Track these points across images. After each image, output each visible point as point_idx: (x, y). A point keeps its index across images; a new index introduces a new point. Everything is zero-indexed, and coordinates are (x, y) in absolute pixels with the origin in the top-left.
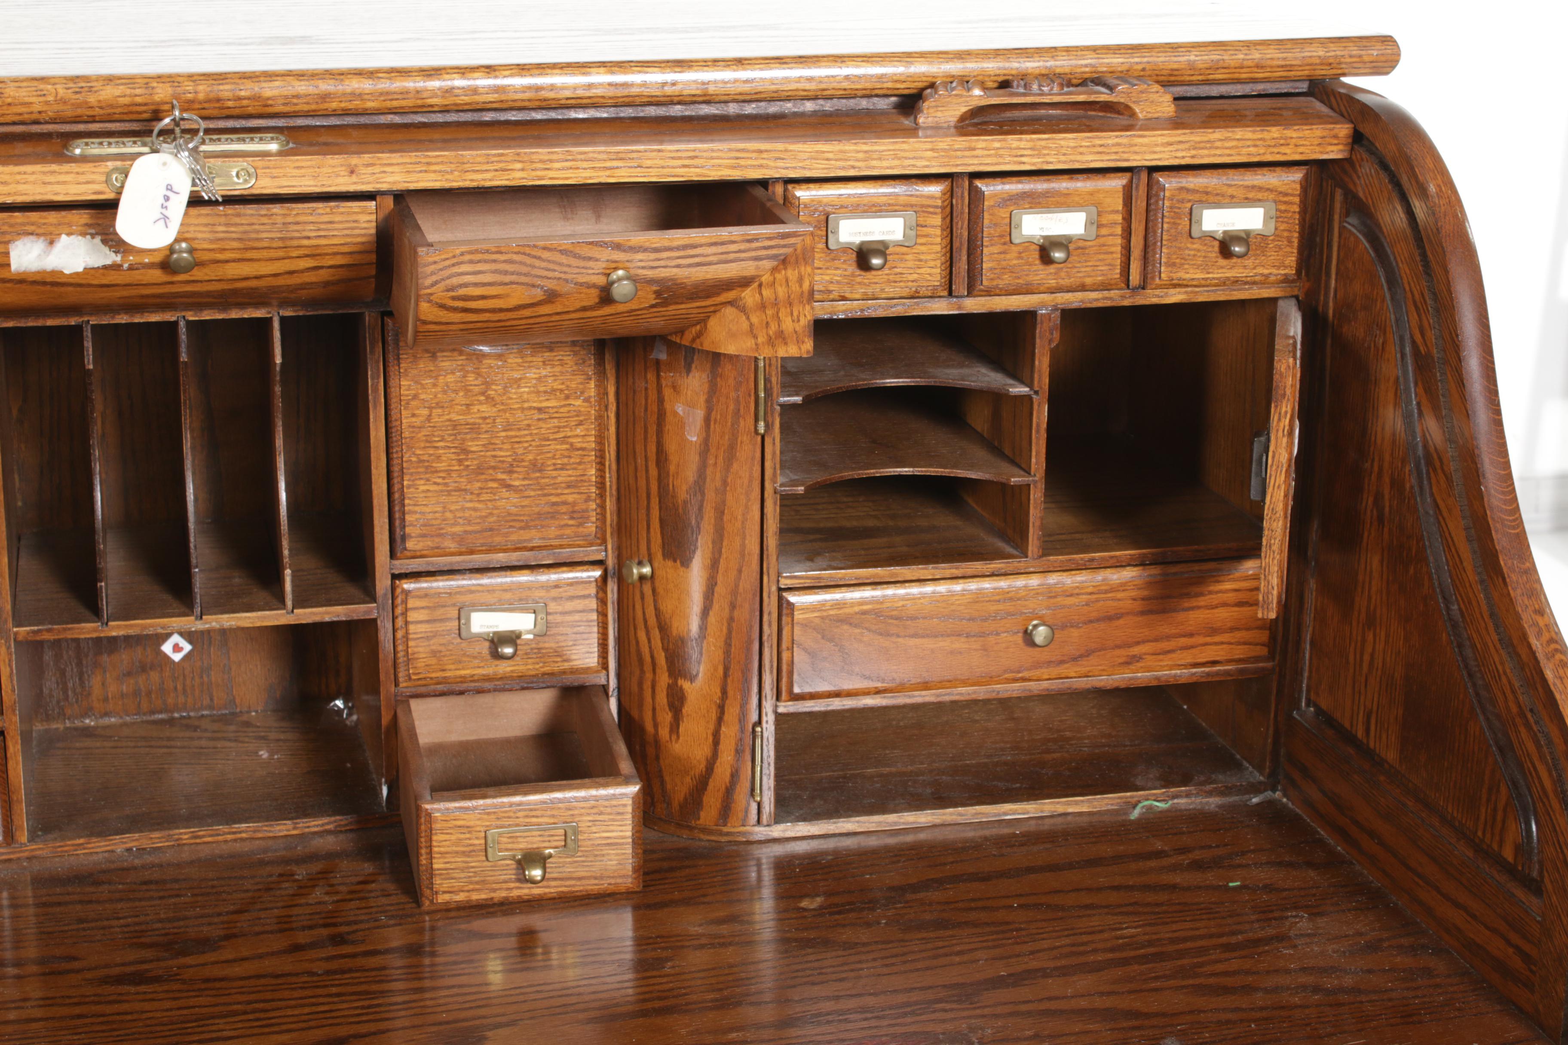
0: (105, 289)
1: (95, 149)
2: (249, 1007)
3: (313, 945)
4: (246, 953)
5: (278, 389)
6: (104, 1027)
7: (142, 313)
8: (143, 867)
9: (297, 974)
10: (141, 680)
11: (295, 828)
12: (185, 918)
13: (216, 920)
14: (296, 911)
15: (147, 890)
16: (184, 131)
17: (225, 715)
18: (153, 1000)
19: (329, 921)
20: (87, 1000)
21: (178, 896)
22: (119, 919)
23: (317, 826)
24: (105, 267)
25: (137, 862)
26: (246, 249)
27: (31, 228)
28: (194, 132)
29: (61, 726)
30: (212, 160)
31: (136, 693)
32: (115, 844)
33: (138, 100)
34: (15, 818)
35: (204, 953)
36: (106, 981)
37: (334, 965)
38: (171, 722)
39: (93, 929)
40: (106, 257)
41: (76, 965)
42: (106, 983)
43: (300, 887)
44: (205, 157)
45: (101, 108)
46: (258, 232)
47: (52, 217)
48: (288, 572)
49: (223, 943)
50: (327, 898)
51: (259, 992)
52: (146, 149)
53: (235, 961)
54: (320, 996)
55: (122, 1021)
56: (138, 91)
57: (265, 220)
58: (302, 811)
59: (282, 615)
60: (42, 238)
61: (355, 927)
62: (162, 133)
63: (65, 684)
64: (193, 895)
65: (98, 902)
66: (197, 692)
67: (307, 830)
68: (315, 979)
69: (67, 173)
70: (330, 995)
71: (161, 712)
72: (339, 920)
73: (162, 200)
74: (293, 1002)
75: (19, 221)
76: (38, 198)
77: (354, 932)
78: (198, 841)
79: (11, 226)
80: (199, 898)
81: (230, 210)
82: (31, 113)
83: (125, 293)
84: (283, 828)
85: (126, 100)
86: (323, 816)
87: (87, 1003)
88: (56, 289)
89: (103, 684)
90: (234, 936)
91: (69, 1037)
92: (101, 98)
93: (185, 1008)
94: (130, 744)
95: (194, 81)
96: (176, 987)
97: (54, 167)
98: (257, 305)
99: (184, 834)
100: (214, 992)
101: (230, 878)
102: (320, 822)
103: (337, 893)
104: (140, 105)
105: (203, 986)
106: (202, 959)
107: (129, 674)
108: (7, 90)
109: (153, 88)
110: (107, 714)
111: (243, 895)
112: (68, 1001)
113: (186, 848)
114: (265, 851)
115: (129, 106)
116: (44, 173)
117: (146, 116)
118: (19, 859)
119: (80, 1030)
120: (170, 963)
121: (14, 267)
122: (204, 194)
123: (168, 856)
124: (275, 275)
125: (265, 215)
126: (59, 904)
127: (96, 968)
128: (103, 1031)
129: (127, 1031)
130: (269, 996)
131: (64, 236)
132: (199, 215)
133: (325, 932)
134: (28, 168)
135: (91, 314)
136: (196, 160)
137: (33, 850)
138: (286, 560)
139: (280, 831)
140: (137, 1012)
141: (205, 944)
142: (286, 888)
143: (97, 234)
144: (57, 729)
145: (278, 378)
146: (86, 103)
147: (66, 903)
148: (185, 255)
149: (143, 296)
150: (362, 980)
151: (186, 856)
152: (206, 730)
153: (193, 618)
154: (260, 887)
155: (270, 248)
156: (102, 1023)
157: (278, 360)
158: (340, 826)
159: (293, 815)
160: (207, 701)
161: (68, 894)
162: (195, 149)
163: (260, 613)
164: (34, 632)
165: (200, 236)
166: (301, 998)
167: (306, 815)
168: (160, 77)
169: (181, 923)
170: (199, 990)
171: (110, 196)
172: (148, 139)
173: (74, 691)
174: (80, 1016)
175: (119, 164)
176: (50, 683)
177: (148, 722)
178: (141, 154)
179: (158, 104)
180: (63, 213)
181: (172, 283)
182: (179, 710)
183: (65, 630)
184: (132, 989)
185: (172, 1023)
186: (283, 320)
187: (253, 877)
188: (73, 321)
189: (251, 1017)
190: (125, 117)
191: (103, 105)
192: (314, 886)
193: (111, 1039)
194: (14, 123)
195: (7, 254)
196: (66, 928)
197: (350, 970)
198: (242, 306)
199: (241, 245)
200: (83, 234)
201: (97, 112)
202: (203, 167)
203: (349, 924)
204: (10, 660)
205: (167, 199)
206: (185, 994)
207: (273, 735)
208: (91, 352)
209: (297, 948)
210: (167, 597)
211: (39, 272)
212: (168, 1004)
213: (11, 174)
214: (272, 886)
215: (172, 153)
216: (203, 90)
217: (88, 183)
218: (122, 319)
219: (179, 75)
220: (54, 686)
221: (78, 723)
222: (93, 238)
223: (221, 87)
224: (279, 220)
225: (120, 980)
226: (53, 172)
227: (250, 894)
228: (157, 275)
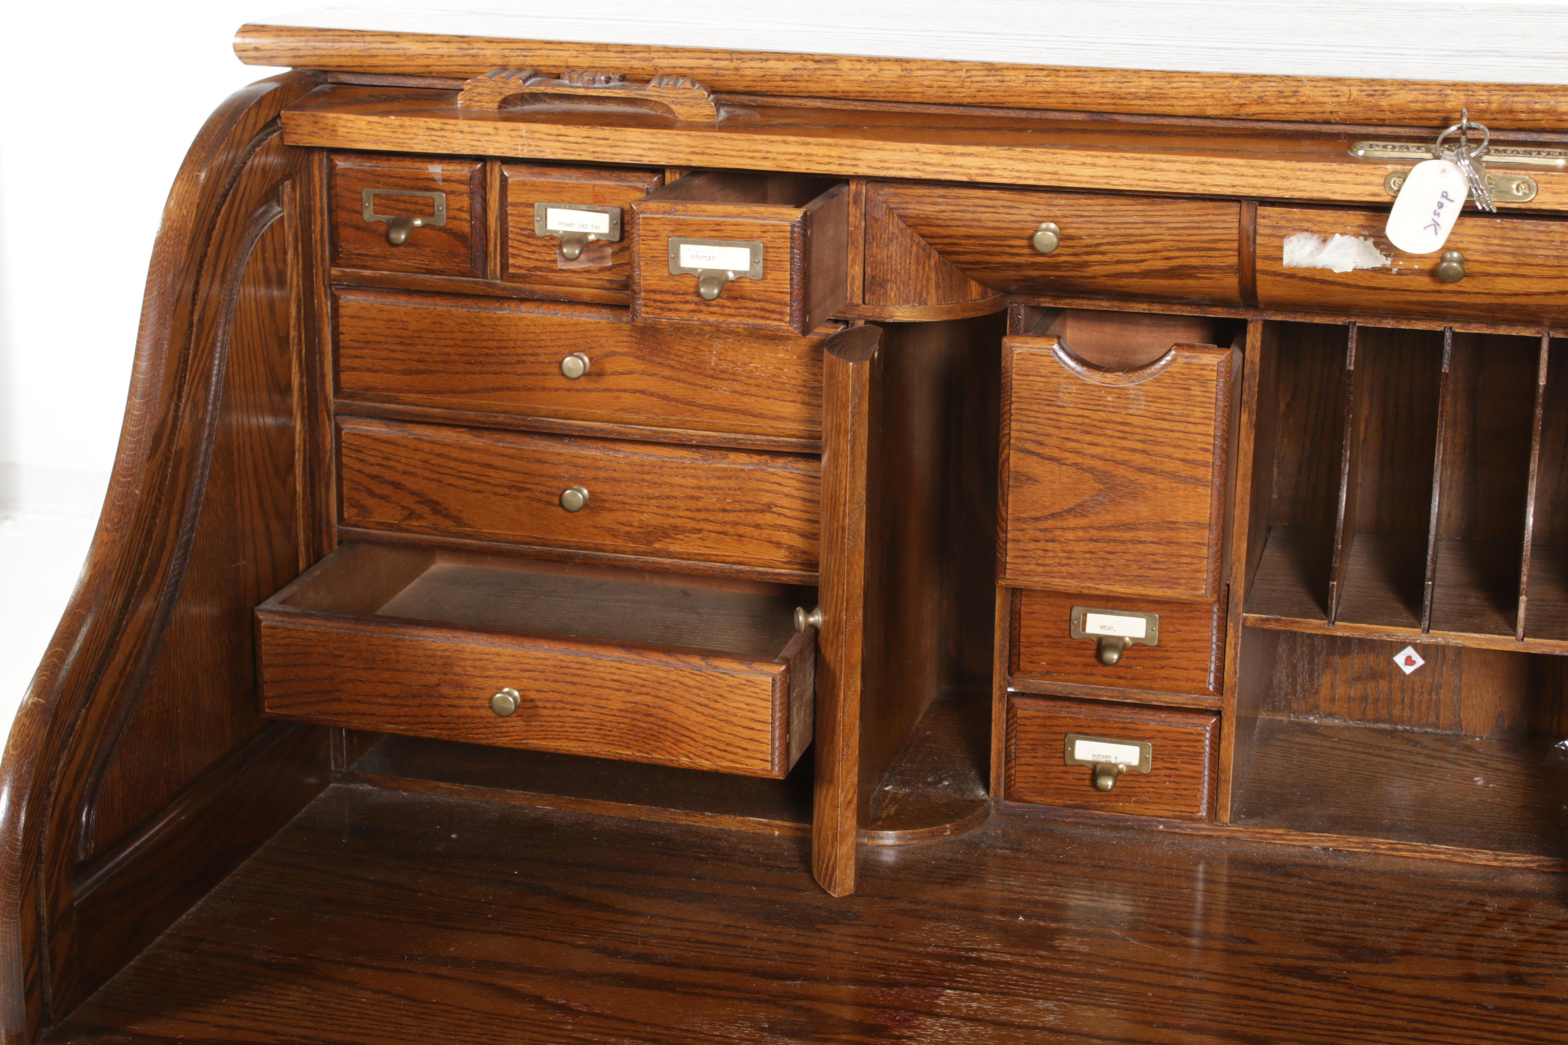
0: (1372, 292)
1: (1378, 151)
2: (1411, 1026)
3: (1489, 979)
4: (1417, 972)
5: (1539, 412)
6: (1264, 1013)
7: (1409, 319)
8: (1336, 868)
9: (1465, 1004)
10: (1370, 686)
11: (1495, 860)
12: (1366, 926)
13: (1396, 933)
14: (1478, 941)
15: (1335, 891)
16: (1470, 141)
17: (1449, 735)
18: (1318, 997)
19: (1511, 958)
20: (1254, 983)
21: (1364, 902)
22: (1301, 912)
23: (1519, 861)
24: (1374, 270)
25: (1331, 862)
26: (1519, 264)
27: (1307, 225)
28: (1479, 142)
29: (1285, 719)
30: (1493, 171)
31: (1364, 698)
32: (1312, 841)
33: (1430, 106)
34: (1221, 797)
35: (1377, 963)
36: (1276, 969)
37: (1507, 1003)
38: (1393, 733)
39: (1273, 917)
40: (1376, 260)
41: (1251, 948)
42: (1276, 971)
43: (1489, 919)
44: (1487, 168)
45: (1392, 112)
46: (1533, 248)
47: (1329, 216)
48: (1523, 599)
49: (1398, 958)
50: (1513, 935)
51: (1424, 1012)
52: (1429, 155)
53: (1406, 977)
54: (1486, 1031)
55: (1282, 1011)
56: (1431, 98)
57: (1542, 237)
58: (1507, 844)
59: (1512, 641)
60: (1316, 236)
61: (1537, 970)
62: (1446, 141)
63: (1295, 679)
64: (1379, 905)
65: (1285, 892)
66: (1424, 708)
67: (1508, 864)
68: (1484, 1012)
69: (1347, 173)
70: (1496, 1032)
71: (1384, 722)
72: (1521, 959)
73: (1435, 207)
74: (1456, 1031)
75: (1296, 217)
76: (1315, 195)
77: (1534, 975)
78: (1395, 853)
79: (1289, 221)
80: (1384, 909)
81: (1508, 223)
82: (1323, 112)
83: (1391, 297)
84: (1483, 857)
85: (1418, 106)
86: (1526, 853)
87: (1253, 986)
88: (1324, 287)
89: (1332, 685)
90: (1411, 953)
91: (1228, 1014)
92: (1393, 102)
93: (1347, 1012)
94: (1348, 747)
95: (1489, 91)
96: (1342, 989)
97: (1335, 166)
98: (1527, 323)
99: (1382, 844)
100: (1378, 1003)
101: (1419, 896)
102: (1523, 859)
103: (1526, 932)
104: (1431, 111)
105: (1368, 995)
106: (1375, 968)
107: (1359, 679)
108: (1303, 89)
109: (1447, 95)
110: (1331, 715)
111: (1428, 915)
112: (1235, 980)
113: (1382, 858)
114: (1461, 876)
115: (1420, 111)
116: (1324, 171)
117: (1435, 123)
118: (1219, 837)
119: (1241, 1011)
120: (1342, 965)
121: (1286, 261)
122: (1478, 204)
123: (1363, 863)
124: (1547, 294)
125: (1543, 232)
126: (1247, 887)
127: (1268, 955)
128: (1262, 1016)
129: (1286, 1022)
130: (1432, 1018)
131: (1337, 236)
132: (1475, 226)
133: (1503, 968)
134: (1310, 165)
135: (1358, 316)
136: (1477, 171)
137: (1233, 831)
138: (1523, 586)
139: (1479, 859)
140: (1299, 1006)
141: (1378, 954)
142: (1474, 917)
143: (1370, 236)
144: (1281, 721)
145: (1540, 400)
146: (1378, 106)
147: (1254, 888)
148: (1455, 265)
149: (1408, 302)
150: (1532, 1024)
151: (1380, 866)
152: (1426, 747)
153: (1419, 630)
154: (1447, 910)
155: (1544, 265)
156: (1263, 1008)
157: (1542, 382)
158: (1543, 866)
159: (1496, 846)
160: (1432, 719)
161: (1258, 879)
162: (1477, 159)
163: (1488, 636)
164: (1262, 620)
165: (1473, 246)
166: (1465, 1028)
167: (1509, 849)
168: (1455, 85)
169: (1361, 930)
170: (1364, 997)
171: (1386, 199)
172: (1432, 146)
173: (1303, 687)
174: (1243, 997)
175: (1399, 167)
176: (1281, 675)
177: (1370, 729)
178: (1423, 160)
179: (1450, 111)
180: (1340, 213)
181: (1439, 292)
182: (1402, 723)
183: (1292, 622)
184: (1300, 983)
185: (1331, 1024)
186: (1553, 342)
187: (1441, 899)
188: (1340, 321)
189: (1409, 1035)
190: (1415, 123)
191: (1395, 109)
192: (1503, 921)
193: (1269, 1025)
194: (1306, 122)
195: (1281, 248)
196: (1249, 911)
197: (1522, 1012)
198: (1511, 323)
199: (1514, 260)
200: (1357, 235)
201: (1388, 115)
202: (1482, 178)
203: (1531, 965)
204: (1236, 644)
205: (1441, 206)
206: (1349, 999)
207: (1493, 764)
208: (1354, 351)
209: (1472, 978)
210: (1399, 606)
211: (1309, 269)
212: (1330, 1005)
213: (1292, 170)
214: (1460, 912)
215: (1452, 161)
216: (1497, 100)
217: (1366, 184)
218: (1389, 324)
219: (1474, 84)
220: (1284, 678)
221: (1302, 719)
222: (1366, 239)
223: (1516, 99)
224: (1557, 238)
225: (1289, 971)
226: (1332, 171)
227: (1435, 916)
228: (1425, 282)
